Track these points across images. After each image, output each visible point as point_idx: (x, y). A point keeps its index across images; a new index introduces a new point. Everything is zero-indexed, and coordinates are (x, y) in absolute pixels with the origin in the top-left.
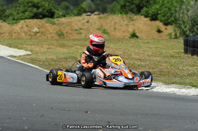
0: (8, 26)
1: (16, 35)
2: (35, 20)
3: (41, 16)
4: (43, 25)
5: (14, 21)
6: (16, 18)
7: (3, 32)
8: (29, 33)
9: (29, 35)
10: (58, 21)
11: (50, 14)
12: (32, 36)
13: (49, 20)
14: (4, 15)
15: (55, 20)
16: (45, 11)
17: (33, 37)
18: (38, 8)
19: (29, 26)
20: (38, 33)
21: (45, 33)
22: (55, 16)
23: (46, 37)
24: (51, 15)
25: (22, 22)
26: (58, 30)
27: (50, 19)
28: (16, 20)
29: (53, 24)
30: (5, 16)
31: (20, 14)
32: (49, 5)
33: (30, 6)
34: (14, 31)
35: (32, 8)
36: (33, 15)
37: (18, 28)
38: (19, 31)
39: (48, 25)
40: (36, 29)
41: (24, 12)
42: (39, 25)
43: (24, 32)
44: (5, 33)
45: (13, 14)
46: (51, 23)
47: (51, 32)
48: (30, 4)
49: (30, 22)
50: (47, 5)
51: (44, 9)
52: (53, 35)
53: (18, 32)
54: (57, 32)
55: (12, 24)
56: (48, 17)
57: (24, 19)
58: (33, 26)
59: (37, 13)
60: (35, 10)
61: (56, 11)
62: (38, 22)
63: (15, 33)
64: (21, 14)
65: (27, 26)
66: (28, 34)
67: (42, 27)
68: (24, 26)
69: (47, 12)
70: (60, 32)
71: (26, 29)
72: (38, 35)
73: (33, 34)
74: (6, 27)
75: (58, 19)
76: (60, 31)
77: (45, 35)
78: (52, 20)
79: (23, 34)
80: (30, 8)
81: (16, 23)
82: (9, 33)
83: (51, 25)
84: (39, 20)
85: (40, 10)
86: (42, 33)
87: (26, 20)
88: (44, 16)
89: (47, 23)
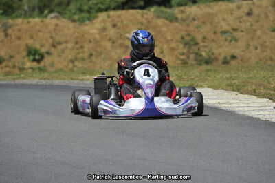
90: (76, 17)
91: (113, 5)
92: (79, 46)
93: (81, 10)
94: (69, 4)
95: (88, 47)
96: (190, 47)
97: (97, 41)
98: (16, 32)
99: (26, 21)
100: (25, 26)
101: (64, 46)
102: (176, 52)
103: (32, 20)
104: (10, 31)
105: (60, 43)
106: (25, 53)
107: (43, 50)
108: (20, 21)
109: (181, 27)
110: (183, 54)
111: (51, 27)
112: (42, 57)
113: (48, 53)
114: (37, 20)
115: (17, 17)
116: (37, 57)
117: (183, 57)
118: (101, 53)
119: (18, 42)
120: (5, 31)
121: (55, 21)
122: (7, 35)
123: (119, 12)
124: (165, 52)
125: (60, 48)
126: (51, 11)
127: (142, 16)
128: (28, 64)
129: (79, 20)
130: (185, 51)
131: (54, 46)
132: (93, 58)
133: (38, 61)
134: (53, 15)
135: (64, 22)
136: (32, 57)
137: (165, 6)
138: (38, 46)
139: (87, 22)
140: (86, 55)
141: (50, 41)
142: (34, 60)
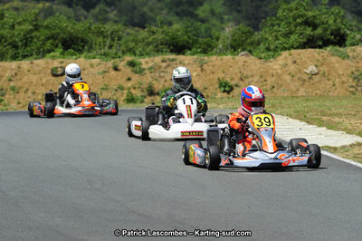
0: (258, 62)
1: (274, 79)
2: (310, 50)
3: (320, 43)
4: (324, 59)
5: (270, 53)
6: (272, 47)
7: (249, 73)
8: (299, 75)
9: (299, 79)
10: (354, 51)
11: (338, 38)
12: (304, 80)
13: (336, 50)
14: (248, 41)
15: (348, 50)
16: (328, 32)
17: (307, 84)
18: (315, 27)
19: (298, 61)
20: (316, 74)
21: (329, 75)
22: (347, 43)
23: (331, 82)
24: (339, 40)
25: (285, 53)
26: (353, 69)
27: (337, 48)
28: (273, 51)
29: (343, 59)
30: (252, 44)
31: (281, 38)
32: (335, 21)
33: (300, 24)
34: (271, 71)
35: (303, 27)
36: (305, 40)
37: (277, 67)
38: (280, 71)
39: (334, 59)
40: (312, 68)
41: (287, 35)
42: (318, 61)
43: (290, 74)
44: (252, 76)
45: (267, 39)
46: (340, 56)
47: (341, 73)
48: (299, 20)
49: (299, 54)
50: (331, 22)
51: (326, 30)
52: (344, 79)
53: (277, 73)
54: (352, 73)
55: (267, 59)
56: (334, 44)
57: (289, 49)
58: (305, 62)
59: (313, 36)
60: (309, 31)
61: (348, 32)
62: (316, 55)
63: (273, 76)
64: (282, 40)
65: (295, 62)
66: (296, 78)
67: (322, 64)
68: (290, 62)
69: (332, 34)
70: (357, 73)
71: (292, 68)
72: (316, 78)
73: (305, 77)
74: (255, 65)
75: (354, 47)
76: (358, 70)
77: (329, 80)
78: (342, 49)
79: (288, 78)
80: (298, 28)
81: (273, 57)
82: (261, 77)
83: (340, 59)
84: (317, 50)
85: (319, 31)
86: (324, 75)
87: (293, 51)
88: (326, 43)
89: (332, 55)
90: (263, 55)
91: (296, 45)
92: (263, 79)
93: (268, 49)
94: (259, 44)
95: (270, 80)
96: (359, 80)
97: (279, 76)
98: (211, 68)
99: (219, 58)
100: (218, 63)
101: (251, 79)
102: (346, 85)
103: (224, 57)
104: (205, 67)
105: (247, 77)
106: (217, 86)
107: (233, 83)
108: (214, 57)
109: (351, 63)
110: (352, 87)
111: (241, 64)
112: (232, 89)
113: (236, 86)
114: (229, 57)
115: (212, 55)
116: (227, 89)
117: (351, 89)
118: (281, 86)
119: (212, 76)
120: (201, 66)
121: (244, 58)
122: (202, 70)
123: (300, 51)
124: (337, 85)
125: (247, 81)
126: (244, 50)
127: (319, 54)
128: (220, 95)
129: (265, 57)
130: (354, 84)
131: (242, 80)
132: (275, 90)
133: (228, 92)
134: (243, 53)
135: (252, 60)
136: (222, 89)
137: (340, 46)
138: (229, 80)
139: (271, 60)
140: (269, 87)
141: (240, 75)
142: (224, 91)
